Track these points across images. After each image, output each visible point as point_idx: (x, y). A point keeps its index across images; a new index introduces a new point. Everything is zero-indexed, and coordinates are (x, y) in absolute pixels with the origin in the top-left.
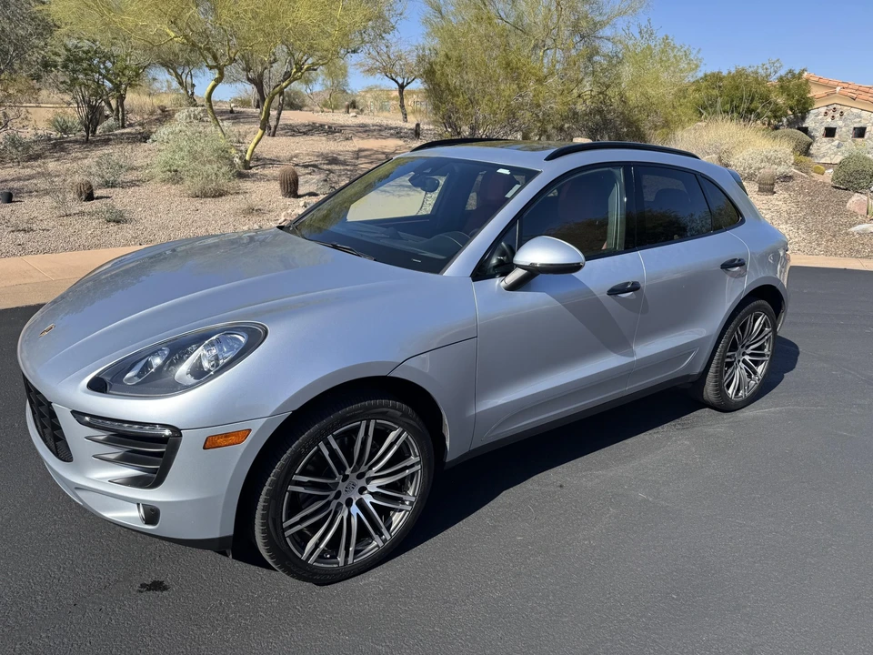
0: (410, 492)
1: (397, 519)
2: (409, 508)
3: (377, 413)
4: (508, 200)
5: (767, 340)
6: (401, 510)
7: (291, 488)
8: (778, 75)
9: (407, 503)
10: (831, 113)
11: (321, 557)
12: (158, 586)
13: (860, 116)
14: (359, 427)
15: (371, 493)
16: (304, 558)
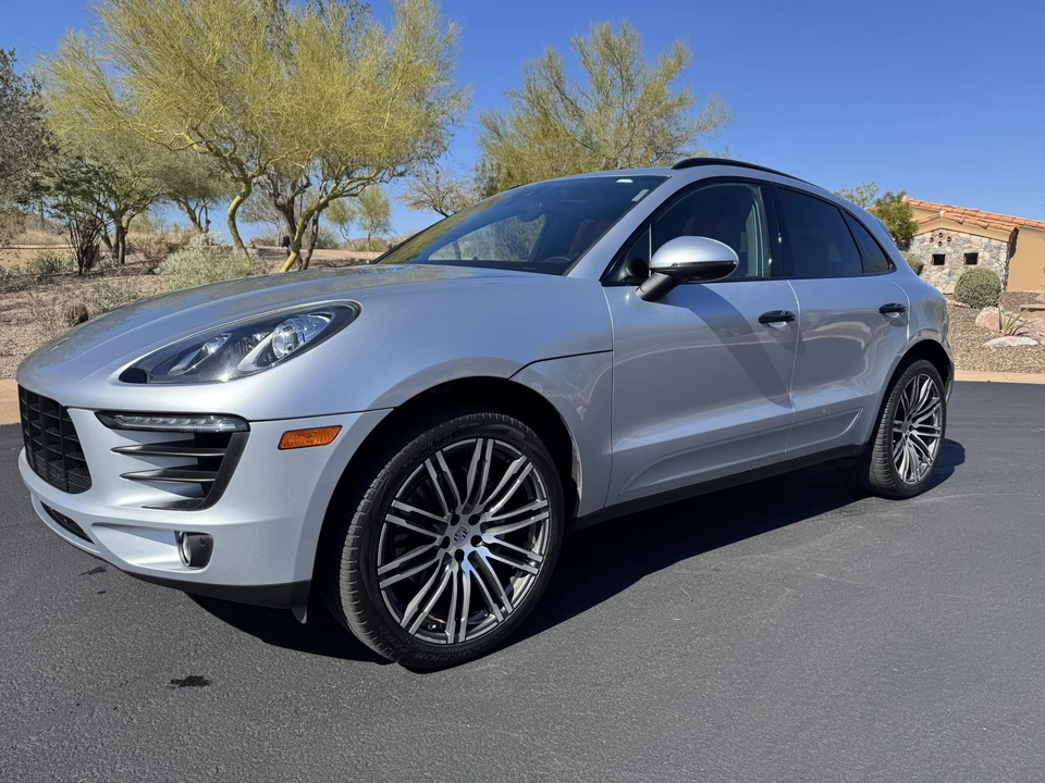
0: (536, 549)
1: (520, 585)
2: (535, 571)
3: (497, 431)
4: (636, 203)
5: (936, 412)
6: (525, 573)
7: (389, 517)
8: (875, 198)
9: (533, 564)
10: (937, 239)
11: (423, 628)
12: (195, 681)
13: (969, 241)
14: (472, 447)
15: (486, 545)
16: (403, 624)
